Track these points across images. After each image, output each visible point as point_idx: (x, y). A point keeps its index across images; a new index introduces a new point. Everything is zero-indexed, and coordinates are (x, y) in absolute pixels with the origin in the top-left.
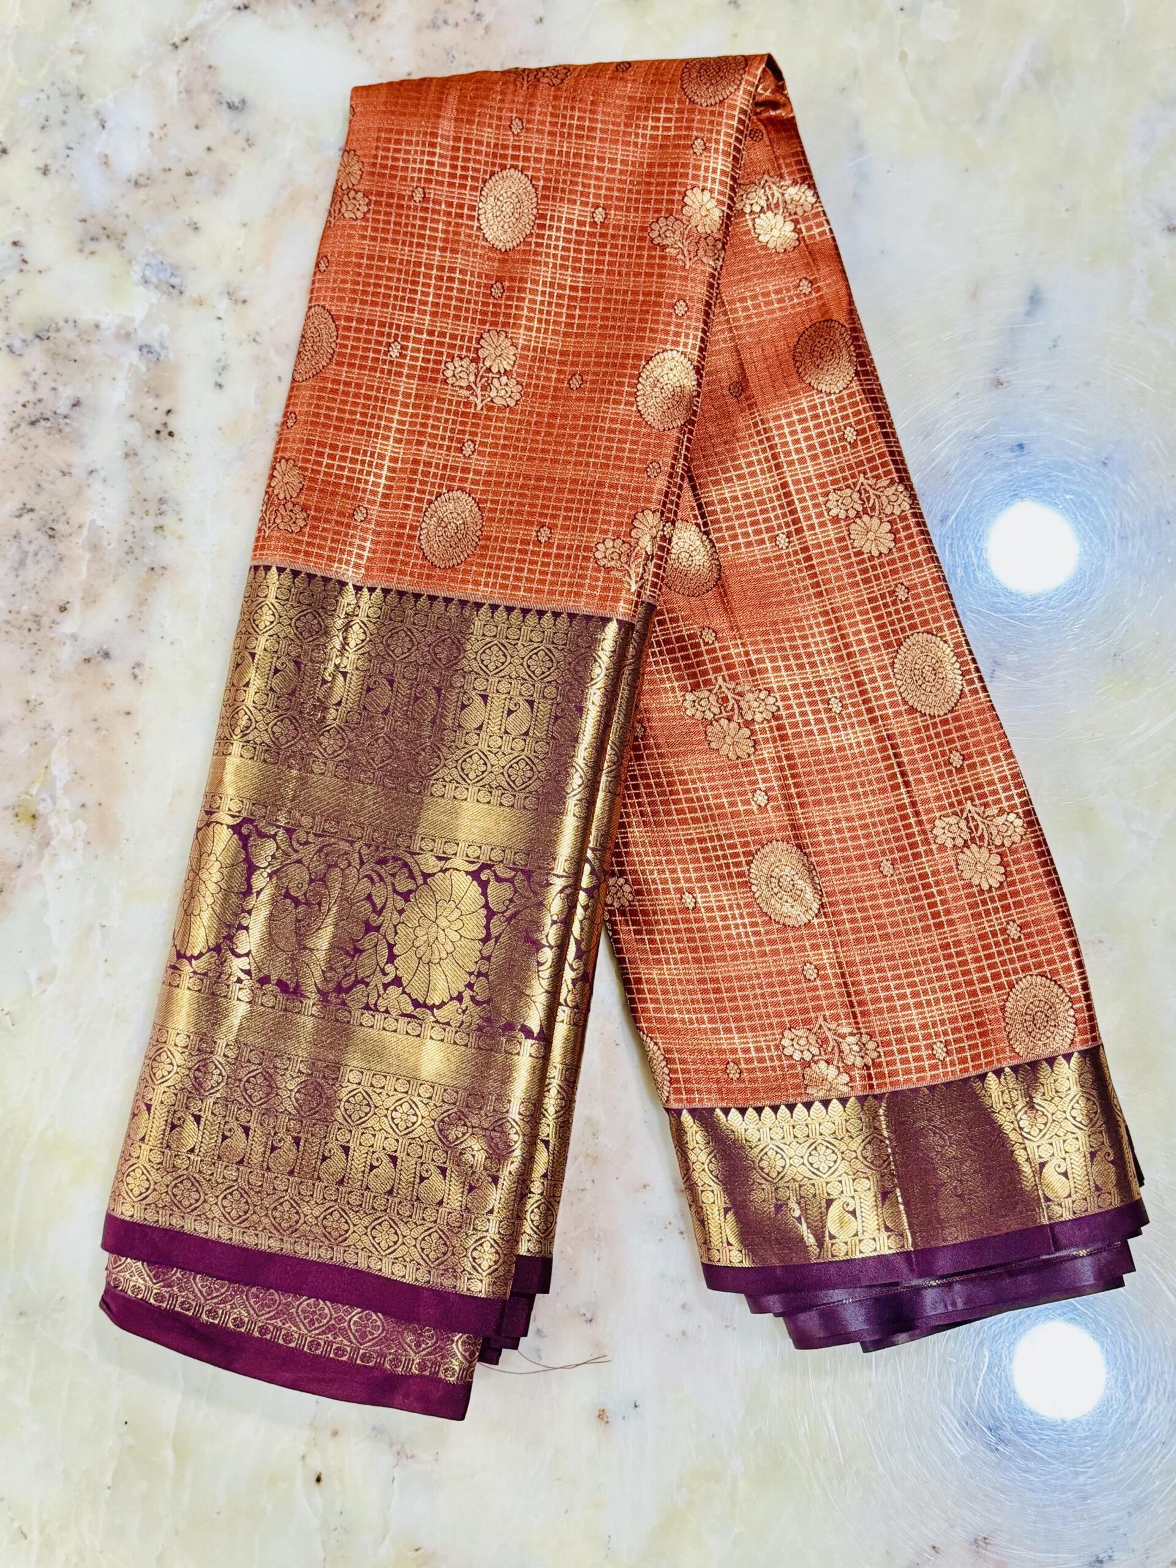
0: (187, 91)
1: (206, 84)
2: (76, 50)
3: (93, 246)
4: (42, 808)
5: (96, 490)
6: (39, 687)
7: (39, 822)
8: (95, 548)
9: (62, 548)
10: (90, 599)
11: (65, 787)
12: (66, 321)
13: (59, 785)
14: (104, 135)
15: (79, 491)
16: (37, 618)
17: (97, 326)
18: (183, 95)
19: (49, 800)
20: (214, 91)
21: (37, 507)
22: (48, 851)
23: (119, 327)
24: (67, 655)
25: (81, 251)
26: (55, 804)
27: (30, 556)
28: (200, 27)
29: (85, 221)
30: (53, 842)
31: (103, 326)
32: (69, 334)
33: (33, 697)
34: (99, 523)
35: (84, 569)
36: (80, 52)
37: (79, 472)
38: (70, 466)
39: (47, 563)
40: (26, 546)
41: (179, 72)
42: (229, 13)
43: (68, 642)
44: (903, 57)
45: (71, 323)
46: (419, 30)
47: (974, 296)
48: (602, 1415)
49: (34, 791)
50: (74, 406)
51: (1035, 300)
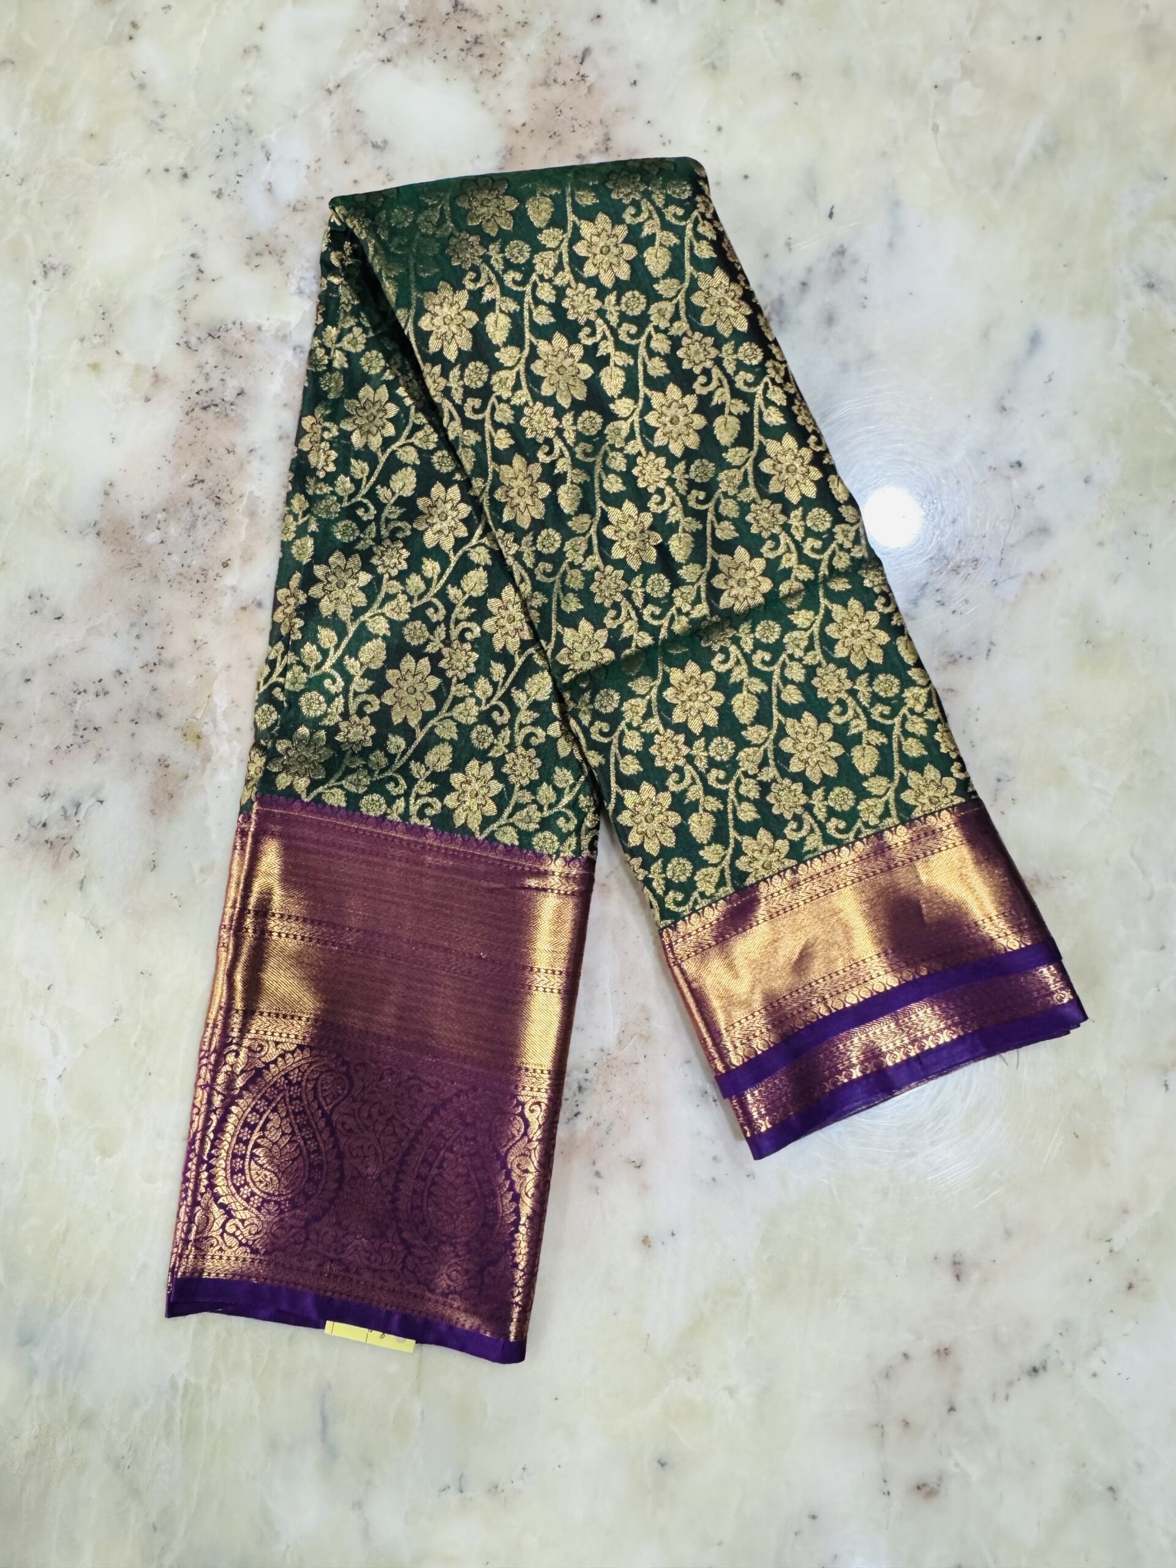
0: (339, 131)
1: (354, 127)
2: (247, 91)
3: (256, 261)
4: (206, 730)
5: (255, 466)
6: (204, 629)
7: (204, 741)
8: (252, 514)
9: (225, 513)
10: (247, 557)
11: (224, 714)
12: (234, 323)
13: (219, 711)
14: (269, 165)
15: (241, 467)
16: (204, 572)
17: (259, 328)
18: (335, 134)
19: (211, 723)
20: (360, 132)
21: (207, 479)
22: (208, 766)
23: (278, 330)
24: (227, 603)
25: (247, 264)
26: (215, 727)
27: (200, 519)
28: (351, 76)
29: (250, 238)
30: (213, 759)
31: (264, 328)
32: (236, 334)
33: (199, 638)
34: (256, 494)
35: (243, 532)
36: (250, 93)
37: (241, 450)
38: (234, 445)
39: (214, 526)
40: (196, 511)
41: (332, 114)
42: (375, 65)
43: (229, 593)
44: (935, 128)
45: (238, 325)
46: (533, 86)
47: (986, 335)
48: (646, 1241)
49: (199, 717)
50: (239, 394)
51: (1035, 340)
